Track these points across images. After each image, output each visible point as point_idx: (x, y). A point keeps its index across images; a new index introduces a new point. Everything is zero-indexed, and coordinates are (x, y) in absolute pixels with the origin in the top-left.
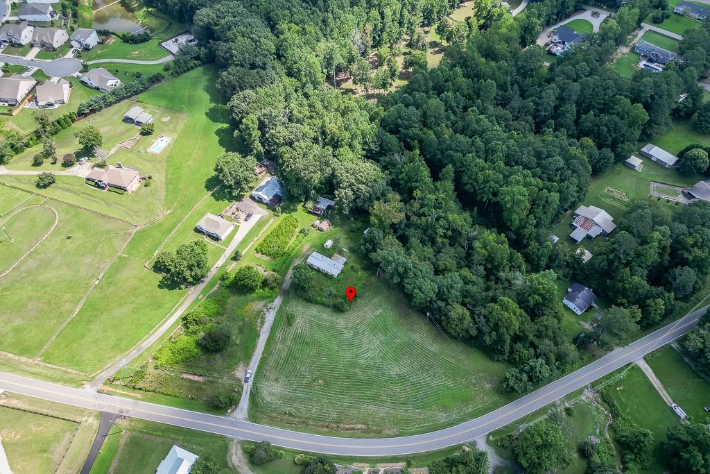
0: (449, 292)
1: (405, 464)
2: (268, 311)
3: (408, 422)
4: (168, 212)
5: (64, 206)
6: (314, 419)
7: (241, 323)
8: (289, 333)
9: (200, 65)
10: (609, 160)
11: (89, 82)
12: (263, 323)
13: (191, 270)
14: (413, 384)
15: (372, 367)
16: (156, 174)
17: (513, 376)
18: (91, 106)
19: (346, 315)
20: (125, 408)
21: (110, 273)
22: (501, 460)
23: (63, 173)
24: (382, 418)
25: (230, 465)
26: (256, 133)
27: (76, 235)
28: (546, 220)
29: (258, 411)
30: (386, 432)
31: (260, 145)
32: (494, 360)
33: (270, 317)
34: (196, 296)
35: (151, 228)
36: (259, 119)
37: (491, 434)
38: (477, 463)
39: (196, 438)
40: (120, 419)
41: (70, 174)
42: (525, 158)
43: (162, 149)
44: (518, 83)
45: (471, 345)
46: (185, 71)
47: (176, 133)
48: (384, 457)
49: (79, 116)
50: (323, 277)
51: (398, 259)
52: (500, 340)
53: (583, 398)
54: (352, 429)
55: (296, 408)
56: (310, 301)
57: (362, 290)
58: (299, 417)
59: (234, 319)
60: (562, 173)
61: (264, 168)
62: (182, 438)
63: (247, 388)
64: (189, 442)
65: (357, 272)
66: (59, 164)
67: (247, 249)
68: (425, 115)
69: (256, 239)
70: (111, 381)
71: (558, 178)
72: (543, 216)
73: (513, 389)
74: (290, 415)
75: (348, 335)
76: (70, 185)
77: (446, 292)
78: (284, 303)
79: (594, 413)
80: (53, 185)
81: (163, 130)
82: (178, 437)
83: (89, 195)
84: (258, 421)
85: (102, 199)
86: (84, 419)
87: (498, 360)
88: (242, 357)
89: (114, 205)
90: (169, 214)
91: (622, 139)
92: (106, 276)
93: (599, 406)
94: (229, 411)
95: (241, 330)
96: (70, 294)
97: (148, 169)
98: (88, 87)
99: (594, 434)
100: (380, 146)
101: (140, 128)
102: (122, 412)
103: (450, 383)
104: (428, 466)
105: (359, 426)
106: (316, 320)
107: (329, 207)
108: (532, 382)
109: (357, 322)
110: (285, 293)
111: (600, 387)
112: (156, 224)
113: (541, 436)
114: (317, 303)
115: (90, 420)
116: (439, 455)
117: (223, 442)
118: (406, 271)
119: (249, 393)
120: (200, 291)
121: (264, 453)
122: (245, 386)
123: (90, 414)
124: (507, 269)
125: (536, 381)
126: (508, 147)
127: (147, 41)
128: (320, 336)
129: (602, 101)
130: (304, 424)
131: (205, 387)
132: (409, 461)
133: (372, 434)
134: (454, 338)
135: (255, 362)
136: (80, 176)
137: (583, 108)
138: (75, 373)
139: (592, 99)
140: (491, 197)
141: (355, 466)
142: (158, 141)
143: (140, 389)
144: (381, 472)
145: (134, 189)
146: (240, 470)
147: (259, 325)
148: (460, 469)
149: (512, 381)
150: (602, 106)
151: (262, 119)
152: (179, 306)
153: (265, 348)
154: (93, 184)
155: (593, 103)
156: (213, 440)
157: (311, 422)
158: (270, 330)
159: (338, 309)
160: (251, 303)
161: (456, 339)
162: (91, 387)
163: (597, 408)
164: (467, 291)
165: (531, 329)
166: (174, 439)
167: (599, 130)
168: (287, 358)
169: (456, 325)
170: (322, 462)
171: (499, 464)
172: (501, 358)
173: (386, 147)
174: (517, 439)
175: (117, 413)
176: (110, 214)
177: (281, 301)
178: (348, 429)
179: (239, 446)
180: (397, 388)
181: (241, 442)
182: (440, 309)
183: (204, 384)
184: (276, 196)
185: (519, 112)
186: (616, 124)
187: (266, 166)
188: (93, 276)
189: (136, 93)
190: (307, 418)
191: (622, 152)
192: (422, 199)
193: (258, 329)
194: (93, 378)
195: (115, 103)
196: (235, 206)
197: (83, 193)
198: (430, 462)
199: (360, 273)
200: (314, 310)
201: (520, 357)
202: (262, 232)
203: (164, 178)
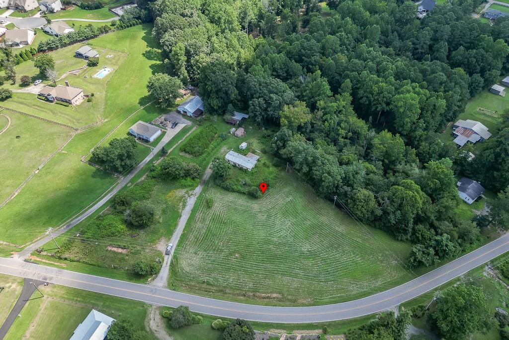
0: (354, 178)
1: (321, 331)
2: (190, 196)
3: (321, 292)
4: (106, 120)
5: (17, 114)
6: (231, 288)
7: (164, 206)
8: (208, 214)
9: (140, 24)
10: (479, 83)
11: (50, 31)
12: (184, 206)
13: (122, 160)
14: (324, 260)
15: (284, 244)
16: (98, 93)
17: (419, 250)
18: (49, 44)
19: (259, 201)
20: (49, 275)
21: (50, 165)
22: (416, 329)
23: (19, 91)
24: (297, 289)
25: (148, 329)
26: (183, 58)
27: (24, 136)
28: (433, 124)
29: (177, 280)
30: (300, 301)
31: (186, 71)
32: (398, 240)
33: (191, 202)
34: (125, 184)
35: (89, 132)
36: (186, 48)
37: (402, 305)
38: (399, 325)
39: (115, 304)
40: (43, 285)
41: (25, 92)
42: (412, 74)
43: (105, 75)
44: (397, 31)
45: (375, 227)
46: (128, 27)
47: (117, 65)
48: (301, 324)
49: (39, 52)
50: (239, 171)
51: (308, 149)
52: (404, 219)
53: (485, 274)
54: (268, 298)
55: (214, 278)
56: (227, 189)
57: (274, 182)
58: (216, 286)
59: (158, 203)
60: (446, 86)
61: (189, 91)
62: (102, 303)
63: (168, 260)
64: (108, 307)
65: (268, 167)
66: (17, 85)
67: (172, 149)
68: (323, 48)
69: (180, 141)
70: (39, 252)
71: (442, 89)
72: (431, 121)
73: (420, 262)
74: (209, 284)
75: (262, 217)
76: (24, 99)
77: (352, 177)
78: (204, 191)
79: (498, 288)
80: (10, 99)
81: (107, 64)
82: (98, 303)
83: (38, 106)
84: (177, 289)
85: (49, 110)
86: (8, 285)
87: (401, 240)
88: (164, 233)
89: (59, 114)
90: (107, 122)
91: (489, 67)
92: (46, 167)
93: (501, 282)
94: (149, 280)
95: (164, 212)
96: (12, 181)
97: (91, 89)
98: (49, 35)
99: (501, 306)
100: (287, 72)
101: (87, 61)
102: (46, 279)
103: (358, 259)
104: (345, 334)
105: (275, 295)
106: (232, 205)
107: (243, 119)
108: (439, 256)
109: (270, 207)
110: (206, 184)
111: (499, 264)
112: (95, 128)
113: (464, 297)
114: (233, 191)
115: (14, 286)
116: (354, 323)
117: (142, 308)
118: (314, 161)
119: (169, 264)
120: (129, 180)
121: (181, 316)
122: (166, 257)
123: (14, 280)
124: (403, 163)
125: (442, 255)
126: (397, 67)
127: (100, 8)
128: (236, 218)
129: (469, 40)
130: (221, 292)
131: (127, 257)
132: (325, 328)
133: (288, 303)
134: (360, 220)
135: (177, 238)
136: (34, 93)
137: (453, 46)
138: (6, 245)
139: (461, 39)
140: (384, 105)
141: (272, 332)
142: (101, 71)
143: (66, 259)
144: (299, 338)
145: (78, 103)
146: (157, 335)
147: (181, 207)
148: (382, 332)
149: (419, 256)
150: (469, 44)
151: (188, 48)
152: (109, 192)
153: (185, 226)
154: (44, 98)
155: (461, 42)
156: (132, 305)
157: (228, 291)
158: (191, 212)
159: (252, 196)
160: (175, 190)
161: (362, 221)
162: (19, 257)
163: (500, 284)
164: (369, 180)
165: (432, 209)
166: (93, 304)
167: (468, 61)
168: (206, 235)
169: (362, 207)
170: (240, 324)
171: (414, 333)
172: (404, 237)
173: (291, 73)
174: (428, 309)
175: (41, 280)
176: (55, 121)
177: (201, 190)
178: (264, 298)
179: (158, 312)
180: (310, 262)
181: (160, 308)
182: (346, 194)
183: (127, 255)
184: (198, 110)
185: (399, 51)
186: (483, 56)
187: (190, 90)
188: (34, 167)
189: (87, 39)
190: (224, 287)
191: (489, 78)
192: (324, 108)
193: (180, 211)
194: (22, 249)
195: (69, 44)
196: (163, 118)
197: (34, 105)
198: (346, 330)
199: (271, 169)
200: (230, 197)
201: (422, 236)
202: (186, 137)
203: (104, 96)
